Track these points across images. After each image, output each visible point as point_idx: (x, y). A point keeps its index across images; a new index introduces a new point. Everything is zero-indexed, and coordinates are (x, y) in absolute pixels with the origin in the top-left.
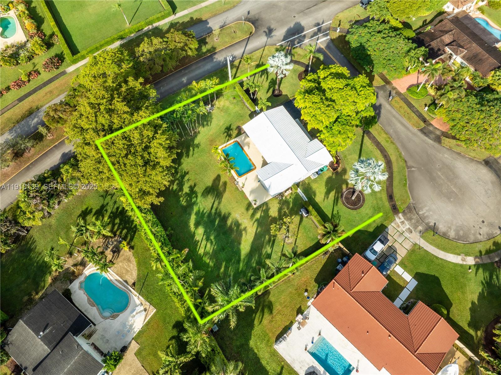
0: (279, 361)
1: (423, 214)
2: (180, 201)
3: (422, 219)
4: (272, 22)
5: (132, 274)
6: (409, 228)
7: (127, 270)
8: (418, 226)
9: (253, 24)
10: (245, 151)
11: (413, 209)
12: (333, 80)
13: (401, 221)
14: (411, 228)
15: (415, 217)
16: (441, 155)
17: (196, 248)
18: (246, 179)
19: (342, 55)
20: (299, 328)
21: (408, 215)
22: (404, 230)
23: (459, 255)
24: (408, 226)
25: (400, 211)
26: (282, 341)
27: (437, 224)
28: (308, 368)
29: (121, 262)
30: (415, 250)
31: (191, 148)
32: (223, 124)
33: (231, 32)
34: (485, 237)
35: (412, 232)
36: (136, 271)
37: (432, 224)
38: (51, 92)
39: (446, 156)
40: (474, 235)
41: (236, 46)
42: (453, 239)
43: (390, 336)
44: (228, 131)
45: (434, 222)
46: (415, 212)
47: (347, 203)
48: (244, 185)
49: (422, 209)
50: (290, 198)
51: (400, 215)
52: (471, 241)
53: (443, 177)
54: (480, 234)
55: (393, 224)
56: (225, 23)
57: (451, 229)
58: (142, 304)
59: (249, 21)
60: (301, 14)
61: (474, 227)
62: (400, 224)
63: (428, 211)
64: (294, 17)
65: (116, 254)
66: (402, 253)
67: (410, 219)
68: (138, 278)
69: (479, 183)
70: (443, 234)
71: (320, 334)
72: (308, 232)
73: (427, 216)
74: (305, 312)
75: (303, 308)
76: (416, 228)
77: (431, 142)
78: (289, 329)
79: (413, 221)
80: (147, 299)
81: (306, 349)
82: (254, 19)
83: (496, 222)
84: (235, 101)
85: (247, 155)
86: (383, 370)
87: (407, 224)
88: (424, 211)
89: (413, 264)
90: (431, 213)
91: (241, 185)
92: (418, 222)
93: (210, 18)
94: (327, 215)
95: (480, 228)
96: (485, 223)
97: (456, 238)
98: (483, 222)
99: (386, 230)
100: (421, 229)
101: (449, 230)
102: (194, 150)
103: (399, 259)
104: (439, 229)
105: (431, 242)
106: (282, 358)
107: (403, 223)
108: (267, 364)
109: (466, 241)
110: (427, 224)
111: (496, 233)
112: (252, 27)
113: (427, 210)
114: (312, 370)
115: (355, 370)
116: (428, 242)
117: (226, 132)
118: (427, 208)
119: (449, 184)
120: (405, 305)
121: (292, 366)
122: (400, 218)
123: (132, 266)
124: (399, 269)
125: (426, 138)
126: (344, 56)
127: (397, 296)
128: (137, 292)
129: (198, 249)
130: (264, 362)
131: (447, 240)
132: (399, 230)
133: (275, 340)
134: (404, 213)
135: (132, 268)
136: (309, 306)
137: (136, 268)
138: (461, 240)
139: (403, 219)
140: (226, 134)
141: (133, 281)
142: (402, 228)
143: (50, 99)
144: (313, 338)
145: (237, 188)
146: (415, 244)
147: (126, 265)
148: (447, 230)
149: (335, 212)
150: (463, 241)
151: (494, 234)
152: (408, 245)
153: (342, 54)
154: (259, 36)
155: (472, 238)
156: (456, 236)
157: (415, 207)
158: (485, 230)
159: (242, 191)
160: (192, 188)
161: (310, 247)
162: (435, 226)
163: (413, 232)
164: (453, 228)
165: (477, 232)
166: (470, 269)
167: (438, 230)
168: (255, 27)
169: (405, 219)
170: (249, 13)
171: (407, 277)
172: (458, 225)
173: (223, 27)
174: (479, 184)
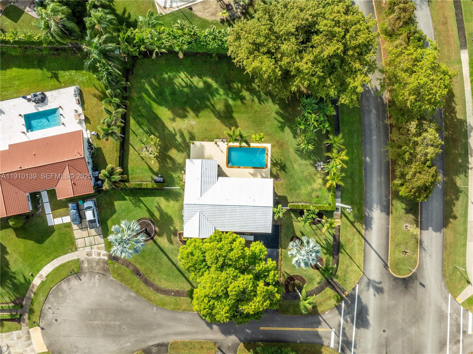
0: (66, 84)
1: (94, 277)
2: (238, 83)
3: (92, 273)
4: (393, 302)
5: (200, 11)
6: (91, 255)
7: (206, 9)
8: (88, 264)
9: (404, 279)
10: (251, 168)
11: (104, 273)
12: (241, 286)
13: (101, 254)
14: (90, 257)
15: (97, 268)
16: (132, 340)
17: (187, 72)
18: (222, 152)
19: (299, 342)
20: (76, 111)
21: (102, 264)
22: (93, 250)
23: (46, 277)
24: (94, 256)
25: (109, 262)
26: (75, 92)
27: (80, 281)
28: (48, 101)
29: (216, 8)
30: (72, 246)
31: (283, 121)
32: (293, 167)
33: (407, 248)
34: (45, 310)
35: (87, 255)
36: (200, 16)
37: (82, 277)
38: (445, 23)
39: (129, 344)
40: (52, 303)
41: (384, 241)
42: (61, 284)
43: (21, 168)
44: (281, 166)
45: (83, 280)
46: (101, 272)
47: (144, 222)
48: (218, 146)
49: (99, 280)
50: (179, 177)
51: (106, 258)
52: (49, 296)
53: (112, 323)
54: (49, 308)
55: (103, 245)
56: (424, 249)
57: (69, 289)
58: (171, 7)
59: (410, 277)
60: (383, 340)
61: (58, 309)
62: (99, 251)
63: (94, 284)
64: (384, 331)
65: (225, 6)
66: (77, 232)
67: (98, 262)
68: (194, 14)
69: (88, 349)
70: (69, 278)
71: (63, 124)
72: (142, 171)
73: (91, 279)
74: (84, 124)
75: (88, 125)
76: (89, 261)
77: (151, 343)
78: (81, 105)
79: (95, 264)
80: (172, 13)
81: (60, 107)
82: (410, 285)
83: (50, 331)
84: (314, 195)
85: (245, 168)
86: (7, 148)
87: (96, 257)
88: (96, 281)
89: (64, 234)
90: (91, 285)
91: (220, 143)
92: (92, 268)
93: (444, 239)
94: (146, 197)
95: (54, 313)
96: (54, 321)
97: (60, 287)
98: (56, 320)
99: (102, 236)
100: (85, 265)
101: (69, 287)
102: (279, 122)
103: (75, 227)
104: (75, 279)
105: (70, 263)
106: (67, 87)
107: (99, 254)
108: (70, 75)
109: (52, 292)
110: (85, 273)
111: (42, 322)
112: (400, 275)
113: (96, 283)
114: (46, 102)
115: (25, 132)
116: (72, 261)
117: (281, 163)
118: (97, 285)
119: (103, 323)
120: (40, 202)
121: (57, 91)
122: (104, 255)
123: (207, 15)
124: (67, 219)
125: (156, 342)
126: (296, 342)
127: (50, 202)
128: (183, 8)
129: (185, 73)
130: (73, 72)
131: (63, 278)
132: (96, 246)
133: (81, 89)
134: (105, 262)
135: (206, 14)
136: (87, 130)
137: (203, 17)
138: (55, 289)
139: (102, 257)
140: (280, 162)
141: (194, 9)
142: (95, 250)
143: (435, 19)
144: (64, 118)
145: (218, 138)
146: (76, 249)
147: (211, 10)
148: (70, 286)
149: (141, 205)
150: (54, 290)
151: (42, 319)
152: (79, 243)
153: (301, 343)
154: (382, 274)
155: (51, 298)
156: (61, 287)
157: (104, 276)
158: (50, 315)
159: (213, 141)
160: (242, 98)
161: (128, 163)
162: (80, 278)
163: (87, 257)
164: (68, 292)
165: (53, 307)
166: (32, 275)
167: (75, 277)
168: (397, 278)
169: (101, 259)
170: (423, 286)
171: (58, 221)
172: (68, 298)
173: (421, 244)
174: (86, 348)
